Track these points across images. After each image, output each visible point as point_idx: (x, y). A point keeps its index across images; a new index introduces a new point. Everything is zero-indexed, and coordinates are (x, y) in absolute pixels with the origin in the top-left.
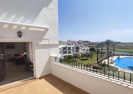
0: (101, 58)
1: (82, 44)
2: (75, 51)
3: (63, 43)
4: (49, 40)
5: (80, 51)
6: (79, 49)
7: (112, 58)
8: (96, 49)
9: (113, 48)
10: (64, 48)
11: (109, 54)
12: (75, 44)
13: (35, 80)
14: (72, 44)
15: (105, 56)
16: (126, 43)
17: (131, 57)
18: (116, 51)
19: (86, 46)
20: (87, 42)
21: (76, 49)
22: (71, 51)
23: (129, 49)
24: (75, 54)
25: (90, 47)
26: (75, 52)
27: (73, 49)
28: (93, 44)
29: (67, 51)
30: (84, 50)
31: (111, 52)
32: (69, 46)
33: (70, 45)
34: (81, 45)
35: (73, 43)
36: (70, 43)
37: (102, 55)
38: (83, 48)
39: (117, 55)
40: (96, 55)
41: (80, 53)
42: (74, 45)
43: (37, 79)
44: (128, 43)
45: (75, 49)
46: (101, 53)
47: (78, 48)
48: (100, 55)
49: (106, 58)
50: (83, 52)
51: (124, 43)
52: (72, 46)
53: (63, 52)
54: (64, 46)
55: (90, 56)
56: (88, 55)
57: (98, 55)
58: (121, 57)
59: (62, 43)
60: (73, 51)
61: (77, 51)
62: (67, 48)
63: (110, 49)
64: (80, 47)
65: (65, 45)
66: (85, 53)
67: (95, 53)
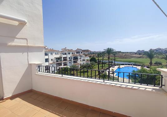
0: (102, 68)
1: (81, 53)
2: (73, 62)
3: (57, 52)
4: (27, 39)
5: (79, 62)
6: (78, 59)
7: (113, 68)
8: (97, 59)
9: (114, 58)
10: (58, 59)
11: (110, 64)
12: (73, 53)
13: (2, 101)
14: (69, 53)
15: (107, 66)
16: (126, 52)
17: (130, 66)
18: (117, 61)
19: (86, 55)
20: (87, 51)
21: (74, 59)
22: (68, 62)
23: (128, 58)
24: (73, 66)
25: (90, 57)
26: (73, 64)
27: (70, 59)
28: (93, 53)
29: (61, 63)
30: (84, 60)
31: (112, 62)
32: (65, 56)
33: (65, 54)
34: (80, 55)
35: (70, 51)
36: (66, 52)
37: (103, 65)
38: (82, 58)
39: (117, 65)
40: (97, 66)
41: (79, 64)
42: (71, 55)
43: (7, 99)
44: (127, 52)
45: (72, 60)
46: (103, 63)
47: (76, 58)
48: (101, 65)
49: (107, 69)
50: (82, 63)
51: (124, 53)
52: (69, 56)
53: (57, 64)
54: (58, 56)
55: (90, 67)
56: (89, 66)
57: (99, 66)
58: (121, 66)
59: (55, 52)
60: (70, 63)
61: (75, 62)
62: (63, 58)
63: (111, 59)
64: (79, 57)
65: (59, 54)
66: (85, 64)
67: (96, 64)
